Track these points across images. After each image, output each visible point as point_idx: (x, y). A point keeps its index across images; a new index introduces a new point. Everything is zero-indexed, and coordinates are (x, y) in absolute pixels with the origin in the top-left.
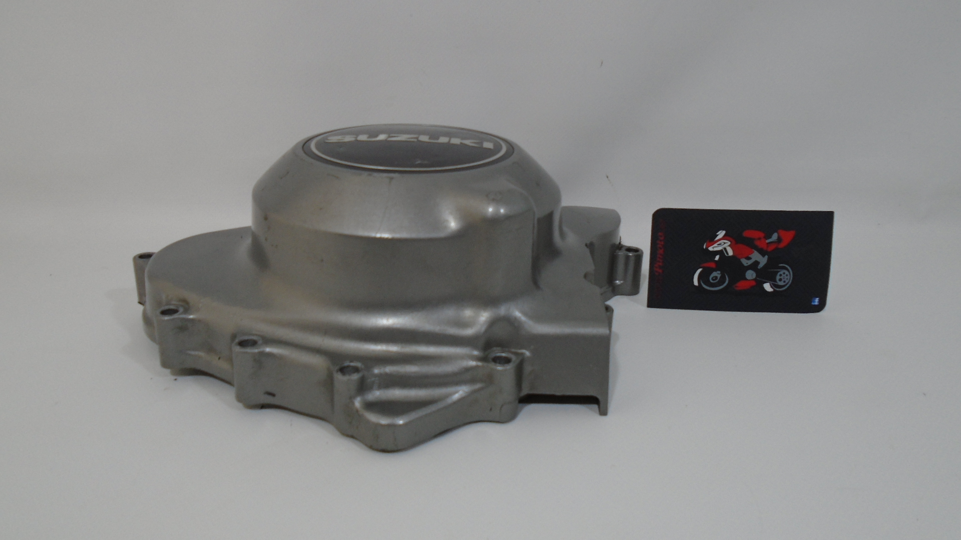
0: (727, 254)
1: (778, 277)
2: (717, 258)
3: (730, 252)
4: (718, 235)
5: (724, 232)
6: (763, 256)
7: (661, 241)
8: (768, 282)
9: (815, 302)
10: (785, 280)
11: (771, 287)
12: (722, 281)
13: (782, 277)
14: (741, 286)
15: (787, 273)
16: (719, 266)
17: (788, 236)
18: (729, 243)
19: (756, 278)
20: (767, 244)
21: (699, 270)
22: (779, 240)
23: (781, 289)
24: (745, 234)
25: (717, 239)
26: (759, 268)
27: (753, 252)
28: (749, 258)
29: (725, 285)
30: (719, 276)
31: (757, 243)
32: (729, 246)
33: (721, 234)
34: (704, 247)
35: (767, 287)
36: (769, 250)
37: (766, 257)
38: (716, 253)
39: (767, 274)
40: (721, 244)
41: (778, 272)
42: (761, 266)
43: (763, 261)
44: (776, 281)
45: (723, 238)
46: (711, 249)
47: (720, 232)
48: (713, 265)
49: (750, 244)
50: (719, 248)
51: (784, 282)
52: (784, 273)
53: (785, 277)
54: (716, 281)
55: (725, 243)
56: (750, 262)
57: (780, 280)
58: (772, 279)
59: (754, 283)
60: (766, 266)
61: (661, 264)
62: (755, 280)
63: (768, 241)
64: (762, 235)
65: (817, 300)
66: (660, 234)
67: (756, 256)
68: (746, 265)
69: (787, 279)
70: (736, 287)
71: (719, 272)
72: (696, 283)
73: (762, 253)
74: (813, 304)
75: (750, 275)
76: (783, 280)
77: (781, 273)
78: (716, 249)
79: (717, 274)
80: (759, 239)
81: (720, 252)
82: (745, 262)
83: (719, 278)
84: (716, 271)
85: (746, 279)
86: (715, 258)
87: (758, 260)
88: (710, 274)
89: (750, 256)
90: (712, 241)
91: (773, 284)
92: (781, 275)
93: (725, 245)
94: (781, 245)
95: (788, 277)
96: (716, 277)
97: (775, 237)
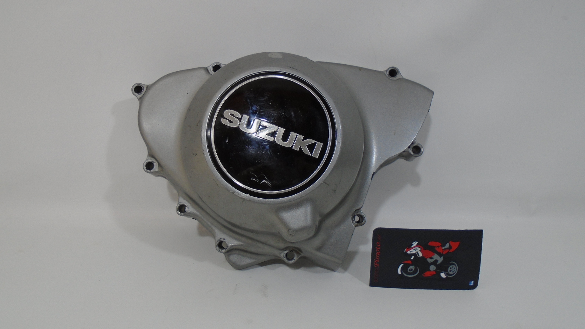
0: (419, 256)
1: (449, 269)
2: (412, 258)
3: (421, 255)
4: (413, 244)
5: (417, 243)
6: (441, 257)
7: (378, 247)
8: (443, 272)
9: (471, 283)
10: (453, 271)
11: (446, 276)
12: (415, 272)
13: (451, 269)
14: (427, 274)
15: (455, 267)
16: (414, 263)
17: (455, 245)
18: (420, 249)
19: (436, 270)
20: (443, 250)
21: (402, 265)
22: (450, 247)
23: (451, 276)
24: (430, 244)
25: (412, 247)
26: (438, 264)
27: (435, 254)
28: (431, 258)
29: (416, 274)
30: (413, 269)
31: (437, 249)
32: (420, 251)
33: (415, 243)
34: (405, 251)
35: (443, 275)
36: (444, 253)
37: (442, 257)
38: (412, 255)
39: (442, 267)
40: (415, 250)
41: (450, 266)
42: (439, 263)
43: (440, 260)
44: (448, 272)
45: (416, 246)
46: (409, 252)
47: (415, 242)
48: (410, 262)
49: (433, 250)
50: (414, 252)
51: (453, 272)
52: (453, 267)
53: (453, 269)
54: (412, 272)
55: (417, 249)
56: (432, 260)
57: (451, 271)
58: (445, 270)
59: (435, 273)
60: (441, 263)
61: (378, 261)
62: (435, 271)
63: (443, 248)
64: (440, 244)
65: (472, 282)
66: (378, 243)
67: (436, 257)
68: (430, 262)
69: (455, 270)
70: (424, 275)
71: (414, 266)
72: (399, 272)
73: (440, 255)
74: (470, 284)
75: (433, 268)
76: (452, 271)
77: (451, 267)
78: (412, 253)
79: (412, 267)
80: (438, 247)
81: (414, 255)
82: (429, 260)
83: (413, 270)
84: (412, 266)
85: (430, 271)
86: (411, 258)
87: (437, 259)
88: (408, 268)
89: (433, 257)
90: (409, 248)
91: (446, 273)
92: (451, 268)
93: (418, 250)
94: (451, 251)
95: (455, 269)
96: (412, 269)
97: (447, 245)
